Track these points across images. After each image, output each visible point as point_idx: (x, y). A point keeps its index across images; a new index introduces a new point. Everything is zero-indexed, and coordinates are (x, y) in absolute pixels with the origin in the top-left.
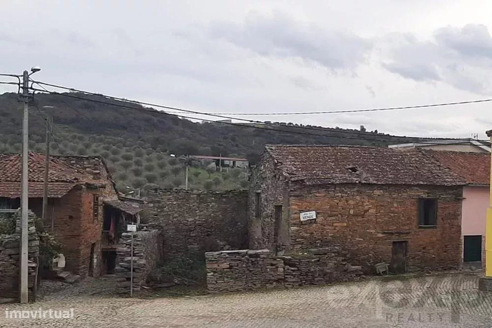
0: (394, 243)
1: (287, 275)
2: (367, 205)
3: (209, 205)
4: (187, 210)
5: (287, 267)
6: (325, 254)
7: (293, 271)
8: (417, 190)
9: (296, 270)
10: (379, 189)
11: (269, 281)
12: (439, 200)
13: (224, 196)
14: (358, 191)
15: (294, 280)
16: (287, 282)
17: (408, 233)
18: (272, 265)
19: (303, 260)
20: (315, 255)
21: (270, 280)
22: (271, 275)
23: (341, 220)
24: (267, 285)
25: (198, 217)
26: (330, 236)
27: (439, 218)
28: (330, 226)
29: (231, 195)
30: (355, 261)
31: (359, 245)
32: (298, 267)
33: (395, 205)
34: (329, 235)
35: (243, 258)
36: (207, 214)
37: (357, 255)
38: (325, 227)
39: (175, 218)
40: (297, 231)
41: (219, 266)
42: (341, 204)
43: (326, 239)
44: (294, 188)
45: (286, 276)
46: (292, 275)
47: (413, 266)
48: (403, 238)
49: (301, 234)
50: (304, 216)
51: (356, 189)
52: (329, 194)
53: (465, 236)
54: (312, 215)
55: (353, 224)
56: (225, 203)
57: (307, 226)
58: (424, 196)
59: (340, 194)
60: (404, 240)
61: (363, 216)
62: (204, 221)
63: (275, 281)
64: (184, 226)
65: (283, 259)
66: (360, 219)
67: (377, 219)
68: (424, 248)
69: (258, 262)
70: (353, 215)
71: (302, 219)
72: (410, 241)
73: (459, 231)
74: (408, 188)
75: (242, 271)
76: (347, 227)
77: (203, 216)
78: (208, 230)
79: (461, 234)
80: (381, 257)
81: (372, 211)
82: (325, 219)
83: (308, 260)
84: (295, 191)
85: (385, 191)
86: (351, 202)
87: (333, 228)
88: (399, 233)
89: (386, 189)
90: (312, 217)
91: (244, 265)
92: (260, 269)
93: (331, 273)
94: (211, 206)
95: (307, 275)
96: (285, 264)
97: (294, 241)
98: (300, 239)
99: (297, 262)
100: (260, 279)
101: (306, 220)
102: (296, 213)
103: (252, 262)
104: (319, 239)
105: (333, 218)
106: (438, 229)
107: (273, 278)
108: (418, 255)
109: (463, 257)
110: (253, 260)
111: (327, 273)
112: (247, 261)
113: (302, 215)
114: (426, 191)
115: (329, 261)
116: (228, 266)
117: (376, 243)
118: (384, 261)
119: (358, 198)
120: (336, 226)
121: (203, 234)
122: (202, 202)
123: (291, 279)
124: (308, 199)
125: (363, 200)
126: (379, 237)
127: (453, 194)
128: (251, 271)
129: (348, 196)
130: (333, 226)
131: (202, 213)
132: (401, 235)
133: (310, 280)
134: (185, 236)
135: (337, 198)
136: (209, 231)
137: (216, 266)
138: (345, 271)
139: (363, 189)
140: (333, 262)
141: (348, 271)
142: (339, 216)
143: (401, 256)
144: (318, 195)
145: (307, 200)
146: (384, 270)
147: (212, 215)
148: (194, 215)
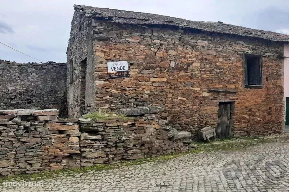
0: (220, 104)
1: (86, 147)
2: (190, 57)
3: (29, 76)
4: (8, 80)
5: (85, 134)
6: (142, 115)
7: (95, 141)
8: (242, 44)
9: (99, 140)
10: (204, 39)
11: (55, 159)
12: (263, 58)
14: (179, 39)
15: (96, 155)
16: (84, 157)
17: (235, 93)
18: (61, 132)
19: (110, 125)
20: (128, 116)
21: (55, 157)
22: (58, 148)
23: (159, 74)
24: (52, 165)
25: (19, 86)
26: (147, 94)
27: (264, 77)
28: (146, 81)
29: (51, 67)
30: (178, 125)
31: (182, 106)
32: (102, 135)
33: (221, 60)
34: (146, 92)
35: (10, 122)
36: (28, 83)
37: (179, 118)
38: (140, 82)
40: (104, 86)
42: (160, 54)
43: (142, 97)
44: (99, 30)
45: (82, 150)
46: (93, 147)
47: (239, 130)
48: (230, 98)
49: (109, 90)
50: (112, 67)
51: (177, 36)
52: (145, 40)
53: (287, 98)
54: (124, 65)
55: (175, 79)
56: (45, 74)
57: (116, 80)
58: (249, 52)
59: (158, 41)
60: (230, 101)
61: (186, 70)
62: (25, 90)
63: (65, 157)
64: (5, 94)
65: (79, 123)
66: (182, 73)
67: (201, 75)
68: (250, 110)
69: (35, 129)
70: (173, 69)
71: (110, 71)
72: (236, 102)
73: (282, 92)
74: (233, 42)
75: (7, 144)
76: (167, 82)
77: (24, 86)
78: (29, 98)
79: (283, 95)
80: (206, 120)
81: (197, 65)
82: (140, 73)
83: (118, 124)
84: (101, 33)
85: (210, 42)
86: (172, 52)
87: (150, 84)
88: (226, 92)
89: (211, 40)
90: (123, 68)
91: (12, 134)
92: (39, 140)
93: (151, 143)
94: (31, 76)
95: (116, 147)
96: (82, 130)
97: (100, 99)
98: (108, 98)
99: (100, 127)
100: (38, 156)
101: (116, 72)
102: (101, 62)
103: (26, 128)
104: (133, 97)
105: (151, 71)
106: (263, 90)
107: (61, 153)
108: (245, 118)
109: (285, 120)
110: (28, 124)
111: (146, 142)
112: (17, 127)
113: (110, 65)
114: (251, 46)
115: (148, 126)
117: (201, 103)
118: (210, 125)
119: (180, 47)
120: (154, 82)
121: (24, 102)
122: (23, 73)
123: (90, 153)
124: (118, 46)
125: (186, 51)
126: (204, 97)
127: (276, 52)
128: (24, 142)
129: (167, 45)
130: (150, 81)
131: (22, 82)
132: (228, 95)
133: (120, 153)
134: (6, 103)
135: (155, 45)
136: (30, 100)
138: (170, 139)
139: (186, 38)
140: (153, 126)
141: (174, 139)
142: (158, 69)
143: (225, 119)
144: (130, 40)
145: (116, 46)
146: (212, 136)
147: (33, 84)
148: (16, 84)
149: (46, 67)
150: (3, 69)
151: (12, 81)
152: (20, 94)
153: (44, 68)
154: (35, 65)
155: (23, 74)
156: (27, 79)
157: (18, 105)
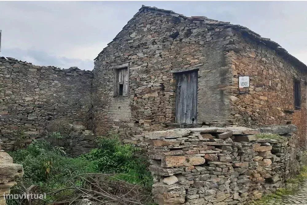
3: (50, 83)
4: (24, 87)
9: (279, 162)
13: (68, 74)
18: (260, 154)
22: (259, 172)
25: (38, 96)
26: (257, 112)
29: (75, 74)
36: (49, 93)
39: (8, 95)
41: (188, 161)
43: (255, 115)
48: (290, 118)
55: (271, 98)
56: (69, 82)
57: (242, 97)
62: (46, 102)
64: (20, 106)
69: (245, 150)
72: (292, 121)
77: (44, 96)
78: (50, 113)
91: (229, 157)
92: (247, 164)
94: (53, 84)
96: (273, 152)
97: (233, 117)
102: (235, 76)
103: (239, 149)
107: (261, 178)
110: (240, 145)
112: (231, 149)
116: (203, 161)
121: (44, 118)
122: (43, 79)
126: (282, 116)
130: (259, 99)
131: (42, 92)
132: (290, 115)
134: (21, 120)
136: (50, 115)
137: (182, 161)
142: (264, 87)
147: (55, 95)
148: (33, 94)
149: (70, 74)
150: (18, 72)
151: (29, 89)
152: (38, 107)
153: (68, 75)
154: (58, 71)
155: (44, 81)
156: (49, 87)
157: (37, 122)
